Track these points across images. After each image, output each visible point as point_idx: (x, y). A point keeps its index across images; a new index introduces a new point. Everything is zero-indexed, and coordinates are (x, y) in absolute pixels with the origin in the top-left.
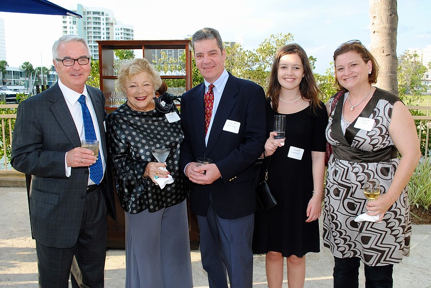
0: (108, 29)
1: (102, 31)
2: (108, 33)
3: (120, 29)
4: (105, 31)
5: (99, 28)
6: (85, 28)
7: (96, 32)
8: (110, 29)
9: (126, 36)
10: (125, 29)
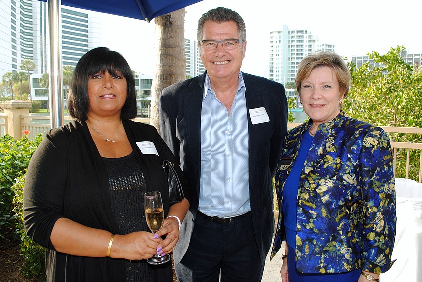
0: (310, 46)
1: (304, 48)
2: (311, 50)
3: (322, 45)
4: (308, 48)
5: (302, 45)
6: (289, 46)
7: (299, 49)
8: (312, 46)
9: (327, 48)
10: (326, 45)
